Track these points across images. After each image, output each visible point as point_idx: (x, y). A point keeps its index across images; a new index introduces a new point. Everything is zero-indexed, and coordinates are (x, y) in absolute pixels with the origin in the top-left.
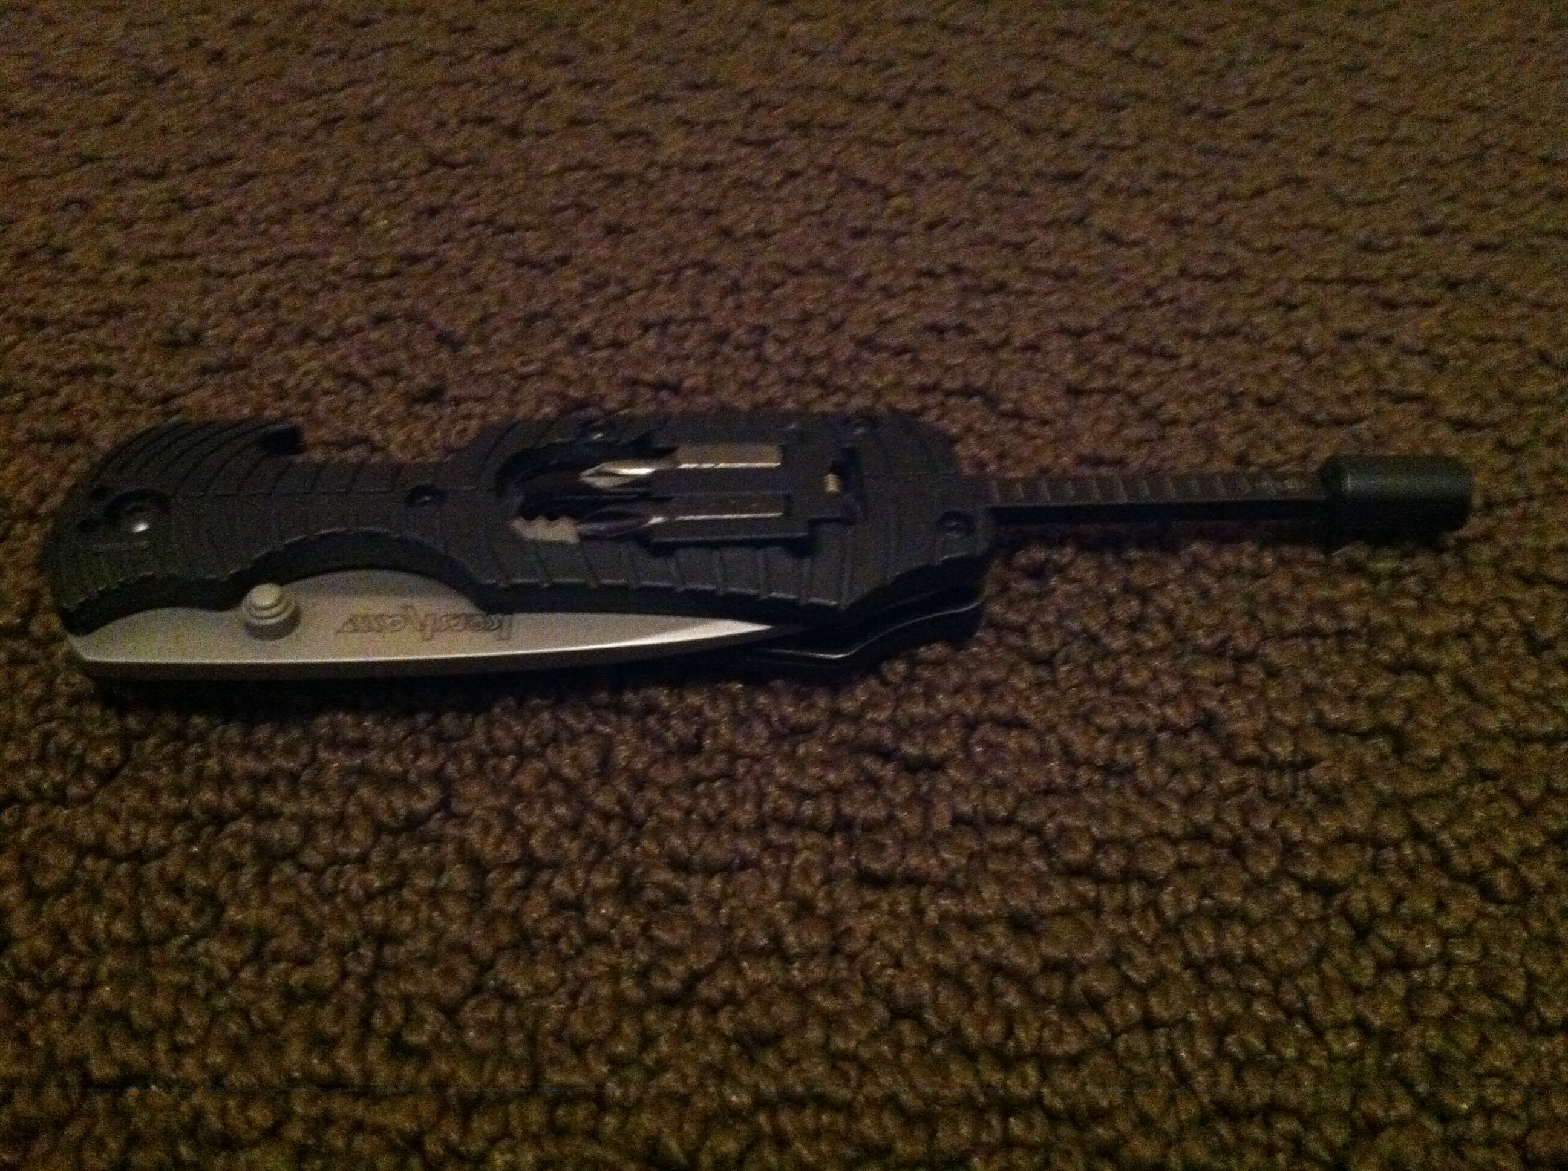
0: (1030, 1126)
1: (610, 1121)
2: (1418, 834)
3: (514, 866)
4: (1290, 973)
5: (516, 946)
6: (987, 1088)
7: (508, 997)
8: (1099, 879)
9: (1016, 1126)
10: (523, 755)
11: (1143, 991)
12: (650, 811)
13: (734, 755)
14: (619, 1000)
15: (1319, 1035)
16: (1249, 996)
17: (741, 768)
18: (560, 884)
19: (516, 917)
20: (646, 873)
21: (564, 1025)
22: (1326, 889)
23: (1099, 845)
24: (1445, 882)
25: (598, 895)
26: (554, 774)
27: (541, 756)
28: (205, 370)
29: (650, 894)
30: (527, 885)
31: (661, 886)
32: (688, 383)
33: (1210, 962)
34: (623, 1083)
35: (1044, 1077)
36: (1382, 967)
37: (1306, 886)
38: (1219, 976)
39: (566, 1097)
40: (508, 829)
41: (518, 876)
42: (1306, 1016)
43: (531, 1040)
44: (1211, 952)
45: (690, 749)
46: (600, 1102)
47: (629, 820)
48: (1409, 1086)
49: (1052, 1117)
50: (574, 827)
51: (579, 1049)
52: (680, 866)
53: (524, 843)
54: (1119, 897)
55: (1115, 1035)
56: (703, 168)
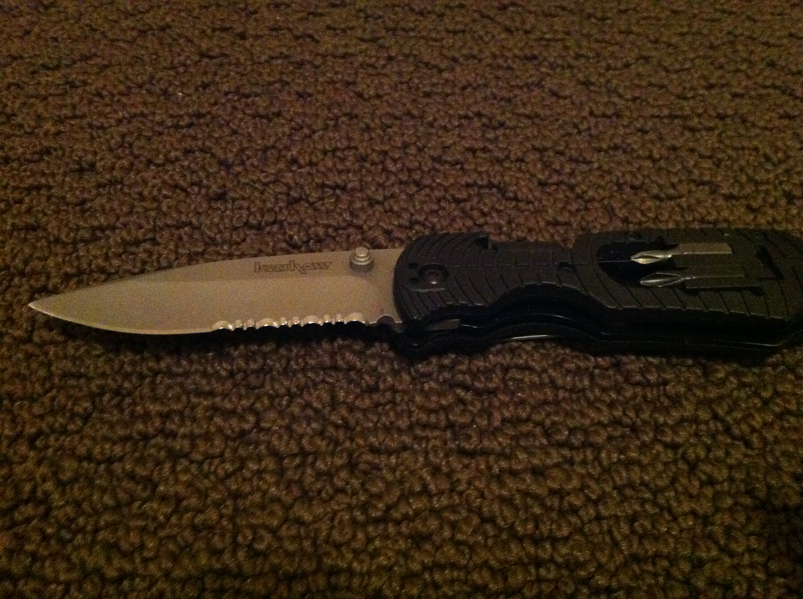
0: (548, 570)
1: (356, 582)
2: (715, 417)
3: (295, 455)
4: (661, 490)
5: (301, 497)
6: (528, 555)
7: (300, 522)
8: (572, 448)
9: (543, 572)
10: (292, 397)
11: (596, 503)
12: (357, 423)
13: (394, 391)
14: (354, 522)
15: (675, 519)
16: (643, 502)
17: (398, 399)
18: (319, 464)
19: (300, 482)
20: (359, 456)
21: (329, 535)
22: (675, 447)
23: (572, 431)
24: (729, 441)
25: (339, 469)
26: (308, 405)
27: (301, 395)
28: (99, 185)
29: (363, 466)
30: (303, 465)
31: (368, 462)
32: (350, 186)
33: (624, 486)
34: (361, 562)
35: (554, 548)
36: (703, 484)
37: (666, 446)
38: (629, 492)
39: (333, 571)
40: (291, 437)
41: (297, 461)
42: (670, 510)
43: (314, 543)
44: (625, 482)
45: (373, 390)
46: (351, 572)
47: (347, 428)
48: (717, 543)
49: (559, 566)
50: (321, 433)
51: (338, 546)
52: (375, 451)
53: (299, 443)
54: (581, 456)
55: (584, 525)
56: (344, 56)
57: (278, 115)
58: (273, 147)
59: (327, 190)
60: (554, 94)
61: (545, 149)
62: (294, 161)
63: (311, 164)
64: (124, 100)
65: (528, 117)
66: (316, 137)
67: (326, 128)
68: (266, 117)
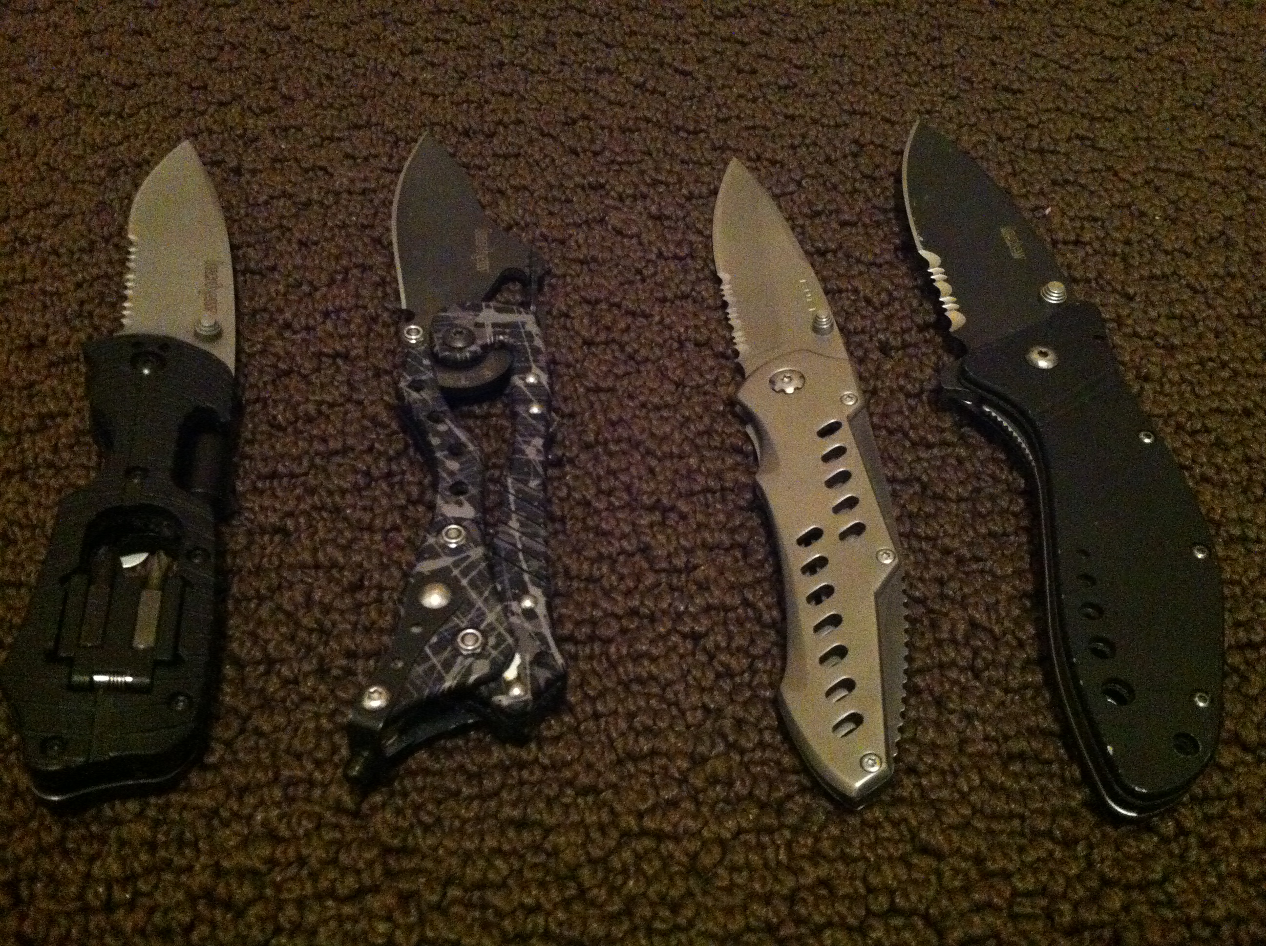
0: (532, 773)
1: (317, 793)
2: (746, 603)
3: (259, 663)
4: (670, 683)
5: (262, 706)
6: (510, 756)
7: (259, 732)
8: (576, 642)
9: (525, 774)
10: (261, 599)
11: (593, 700)
12: (334, 624)
13: (381, 588)
14: (319, 730)
15: (683, 713)
16: (648, 696)
17: (386, 595)
18: (285, 671)
19: (262, 690)
20: (332, 661)
21: (290, 746)
22: (695, 637)
23: (578, 624)
24: (758, 629)
25: (306, 675)
26: (279, 608)
27: (271, 599)
29: (335, 672)
30: (267, 673)
31: (341, 668)
33: (631, 681)
34: (323, 772)
35: (540, 748)
36: (718, 676)
37: (684, 636)
38: (635, 687)
39: (293, 782)
40: (255, 643)
41: (262, 668)
42: (677, 704)
43: (274, 755)
44: (632, 676)
45: (356, 587)
46: (311, 783)
47: (322, 630)
49: (545, 768)
50: (292, 639)
51: (299, 757)
52: (351, 655)
53: (264, 650)
55: (579, 724)
56: (364, 192)
57: (273, 269)
58: (265, 310)
59: (324, 359)
60: (619, 232)
61: (598, 301)
62: (288, 326)
63: (308, 329)
64: (86, 258)
65: (582, 262)
66: (318, 295)
67: (332, 282)
68: (260, 273)
